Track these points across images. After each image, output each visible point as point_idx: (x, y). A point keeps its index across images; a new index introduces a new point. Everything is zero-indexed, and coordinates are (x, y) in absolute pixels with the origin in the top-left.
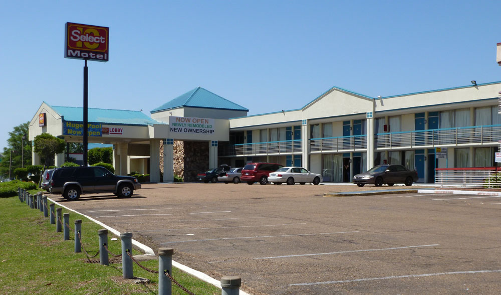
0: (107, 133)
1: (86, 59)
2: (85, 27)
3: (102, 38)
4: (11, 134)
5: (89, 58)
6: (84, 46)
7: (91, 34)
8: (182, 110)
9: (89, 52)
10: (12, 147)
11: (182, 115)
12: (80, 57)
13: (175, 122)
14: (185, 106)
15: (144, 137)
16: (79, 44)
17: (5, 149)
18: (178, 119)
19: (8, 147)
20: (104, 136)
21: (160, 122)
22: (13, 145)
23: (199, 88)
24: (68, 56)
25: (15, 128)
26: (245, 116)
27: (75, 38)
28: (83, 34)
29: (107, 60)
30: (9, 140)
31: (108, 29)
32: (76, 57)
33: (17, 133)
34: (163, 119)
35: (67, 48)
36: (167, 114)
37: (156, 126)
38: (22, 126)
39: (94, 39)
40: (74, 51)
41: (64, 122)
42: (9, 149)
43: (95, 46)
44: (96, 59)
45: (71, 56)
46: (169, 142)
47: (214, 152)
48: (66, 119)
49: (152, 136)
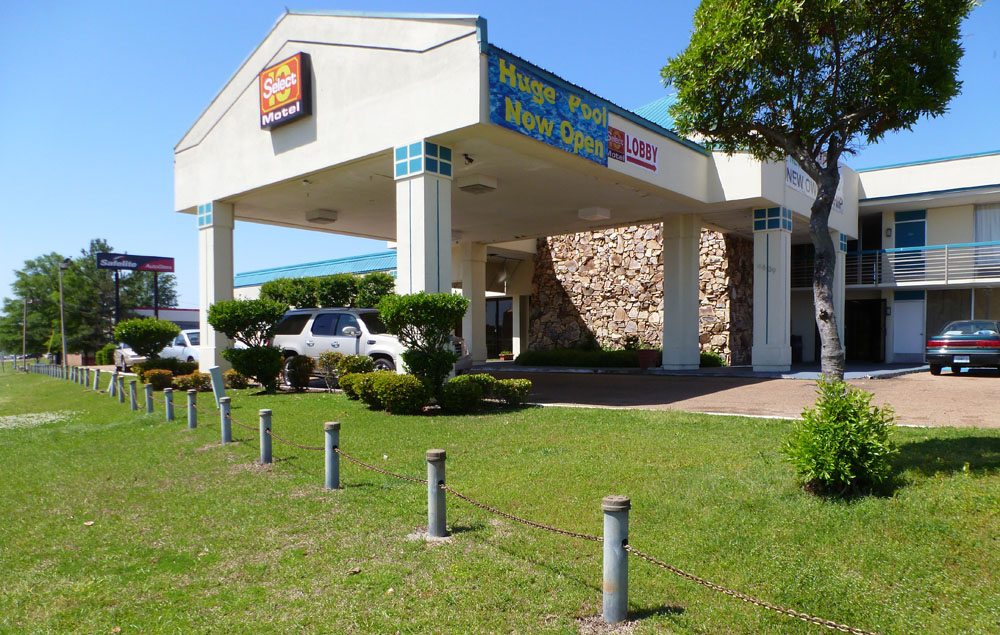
4: (19, 274)
10: (18, 298)
17: (7, 300)
19: (14, 297)
20: (612, 163)
22: (21, 294)
25: (26, 262)
30: (16, 285)
33: (30, 273)
38: (39, 260)
42: (16, 301)
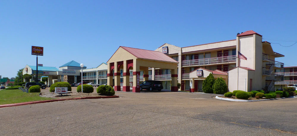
0: (45, 73)
1: (37, 55)
2: (37, 47)
3: (41, 50)
4: (18, 72)
5: (38, 55)
6: (37, 52)
7: (39, 49)
8: (67, 67)
9: (38, 53)
10: (18, 76)
11: (67, 69)
12: (36, 55)
13: (64, 70)
14: (68, 66)
15: (55, 74)
16: (35, 51)
17: (16, 77)
18: (65, 70)
19: (17, 76)
20: (44, 74)
21: (60, 70)
23: (73, 61)
24: (32, 54)
26: (86, 69)
27: (34, 50)
28: (36, 49)
29: (43, 55)
30: (18, 74)
31: (43, 48)
32: (34, 55)
33: (20, 72)
34: (61, 70)
35: (32, 53)
36: (62, 68)
37: (59, 72)
39: (39, 50)
40: (34, 53)
41: (32, 70)
43: (40, 52)
44: (40, 55)
45: (33, 54)
46: (63, 76)
47: (76, 79)
48: (33, 70)
49: (58, 74)
